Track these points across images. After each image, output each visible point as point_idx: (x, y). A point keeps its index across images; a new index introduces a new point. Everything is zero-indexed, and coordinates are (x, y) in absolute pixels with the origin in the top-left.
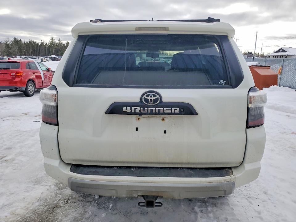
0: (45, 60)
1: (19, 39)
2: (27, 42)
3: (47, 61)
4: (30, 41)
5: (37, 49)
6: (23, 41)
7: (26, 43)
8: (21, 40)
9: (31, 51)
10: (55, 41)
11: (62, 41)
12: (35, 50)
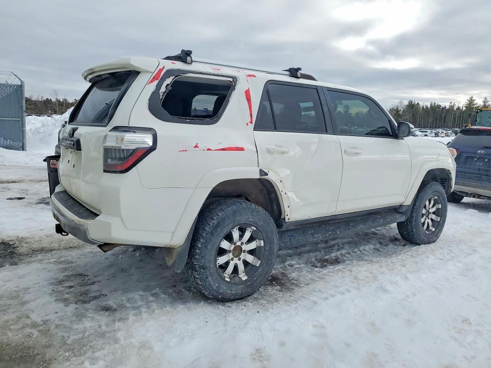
0: (444, 135)
1: (416, 103)
2: (427, 107)
3: (446, 136)
4: (431, 105)
5: (441, 116)
6: (421, 104)
7: (425, 107)
8: (418, 103)
9: (430, 120)
10: (475, 102)
11: (489, 103)
12: (437, 119)
